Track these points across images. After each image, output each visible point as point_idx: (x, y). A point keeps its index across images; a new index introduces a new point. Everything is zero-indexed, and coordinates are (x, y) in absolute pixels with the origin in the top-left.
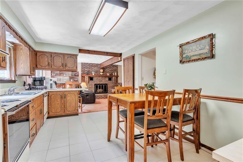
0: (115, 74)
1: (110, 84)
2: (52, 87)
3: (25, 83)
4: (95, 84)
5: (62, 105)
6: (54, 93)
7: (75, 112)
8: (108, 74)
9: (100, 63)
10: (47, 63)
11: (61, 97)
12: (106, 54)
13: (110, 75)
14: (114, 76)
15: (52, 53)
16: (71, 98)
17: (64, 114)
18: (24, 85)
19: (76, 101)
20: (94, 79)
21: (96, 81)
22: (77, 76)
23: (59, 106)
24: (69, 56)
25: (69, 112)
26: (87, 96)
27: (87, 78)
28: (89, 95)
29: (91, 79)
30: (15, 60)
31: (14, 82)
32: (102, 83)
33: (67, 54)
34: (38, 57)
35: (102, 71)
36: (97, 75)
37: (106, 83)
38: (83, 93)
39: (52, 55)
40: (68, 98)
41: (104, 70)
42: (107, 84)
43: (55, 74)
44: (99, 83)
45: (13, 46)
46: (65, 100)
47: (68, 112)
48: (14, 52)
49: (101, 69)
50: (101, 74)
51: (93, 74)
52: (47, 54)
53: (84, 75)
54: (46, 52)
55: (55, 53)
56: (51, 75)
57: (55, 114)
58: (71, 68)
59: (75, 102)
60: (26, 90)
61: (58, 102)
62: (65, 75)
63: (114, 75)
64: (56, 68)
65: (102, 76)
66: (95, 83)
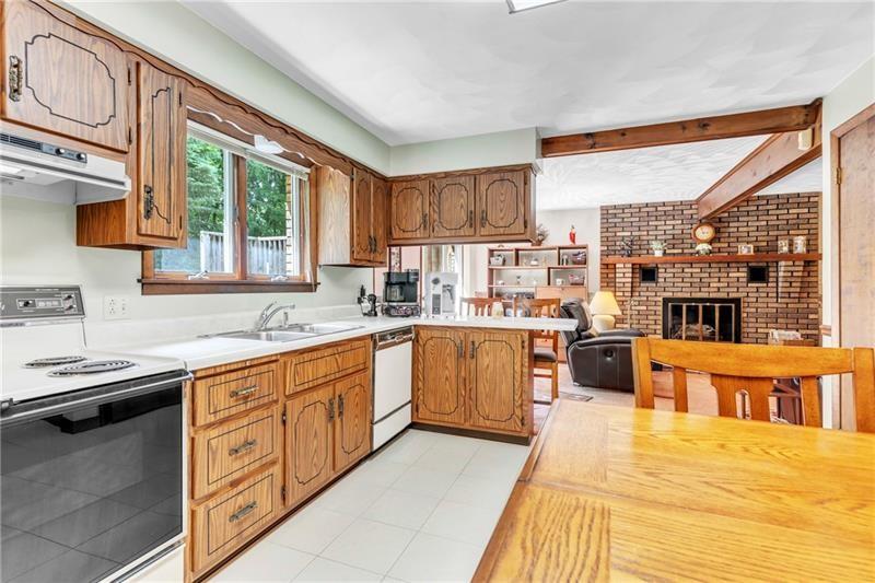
0: (791, 244)
1: (755, 300)
2: (439, 309)
3: (363, 292)
4: (666, 301)
5: (462, 387)
6: (437, 334)
7: (513, 427)
8: (745, 250)
9: (693, 197)
10: (418, 218)
11: (461, 355)
12: (696, 131)
13: (757, 250)
14: (790, 256)
15: (434, 176)
16: (495, 362)
17: (467, 426)
18: (360, 301)
19: (518, 376)
20: (661, 274)
21: (676, 284)
22: (579, 263)
23: (450, 387)
24: (497, 176)
25: (488, 423)
26: (607, 352)
27: (624, 273)
28: (615, 349)
29: (648, 274)
30: (317, 215)
31: (310, 287)
32: (705, 295)
33: (489, 171)
34: (394, 201)
35: (705, 233)
36: (680, 257)
37: (732, 296)
38: (590, 336)
39: (434, 184)
40: (485, 360)
41: (717, 230)
42: (737, 301)
43: (501, 259)
44: (688, 296)
45: (308, 170)
46: (473, 366)
47: (482, 422)
48: (313, 191)
49: (701, 223)
50: (703, 248)
51: (658, 254)
52: (420, 184)
53: (611, 260)
54: (418, 178)
55: (447, 175)
56: (490, 262)
57: (438, 417)
58: (502, 230)
59: (510, 380)
60: (365, 314)
61: (447, 372)
62: (534, 263)
63: (785, 249)
64: (448, 234)
65: (708, 261)
66: (669, 295)
